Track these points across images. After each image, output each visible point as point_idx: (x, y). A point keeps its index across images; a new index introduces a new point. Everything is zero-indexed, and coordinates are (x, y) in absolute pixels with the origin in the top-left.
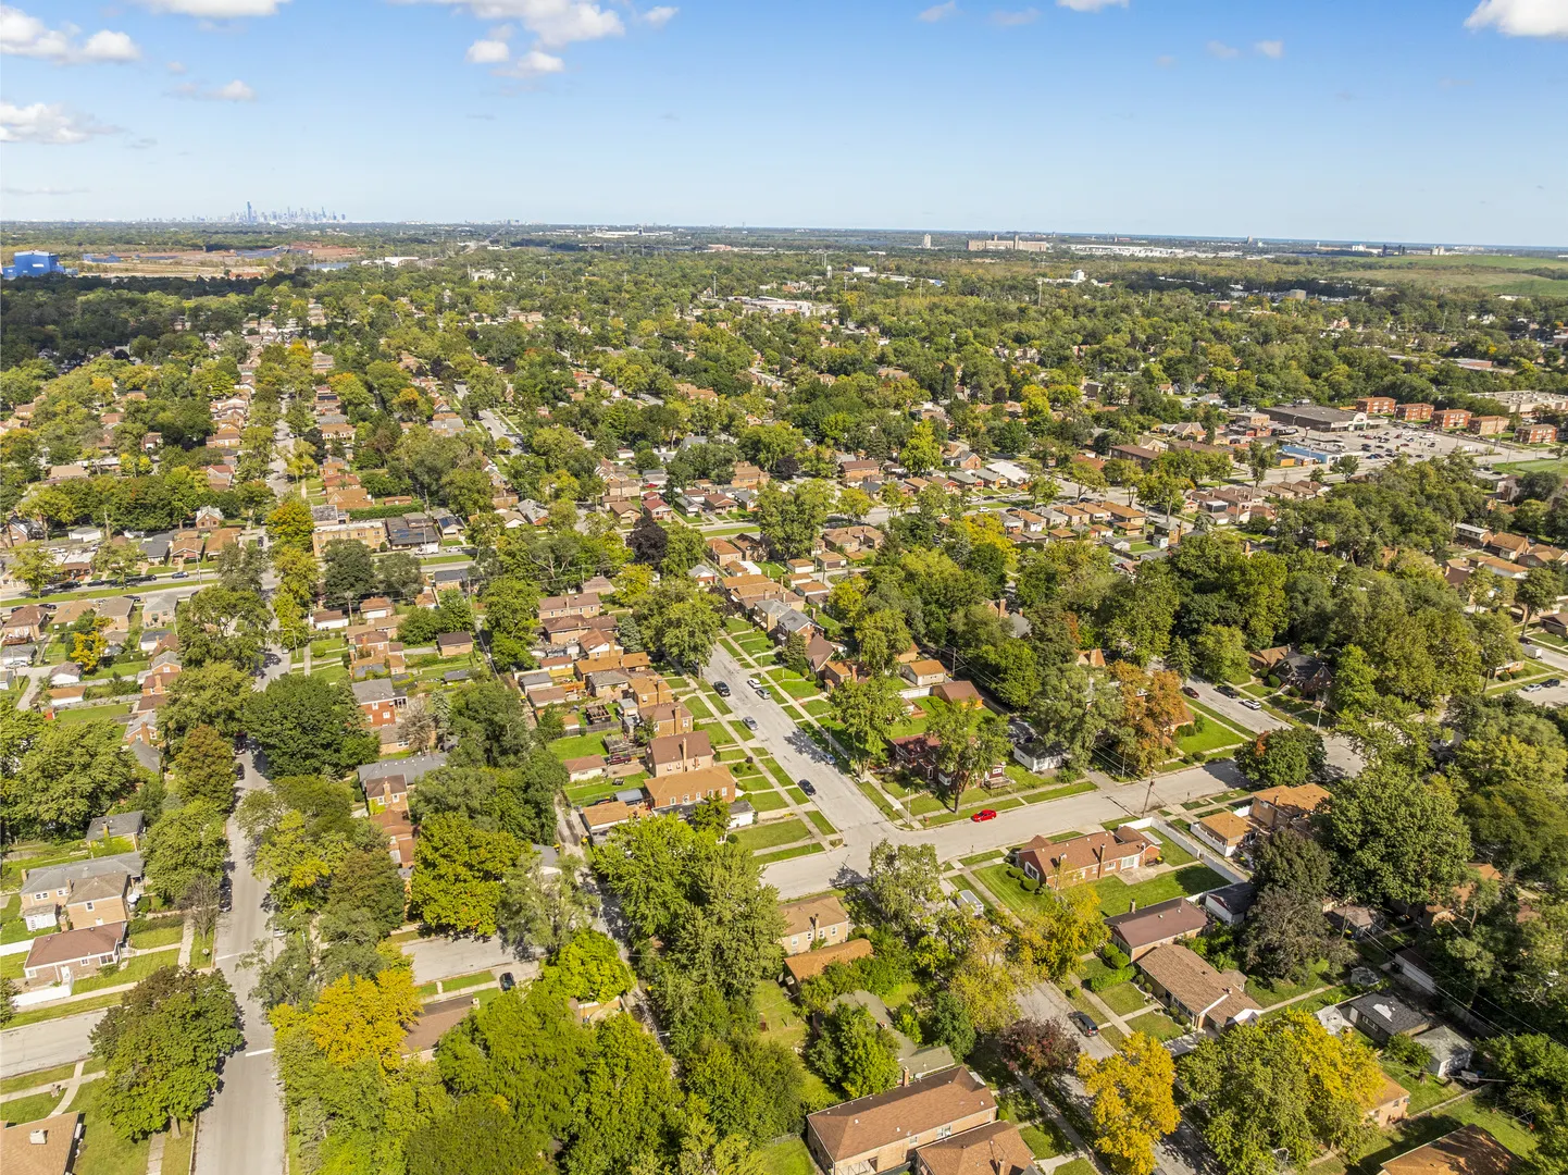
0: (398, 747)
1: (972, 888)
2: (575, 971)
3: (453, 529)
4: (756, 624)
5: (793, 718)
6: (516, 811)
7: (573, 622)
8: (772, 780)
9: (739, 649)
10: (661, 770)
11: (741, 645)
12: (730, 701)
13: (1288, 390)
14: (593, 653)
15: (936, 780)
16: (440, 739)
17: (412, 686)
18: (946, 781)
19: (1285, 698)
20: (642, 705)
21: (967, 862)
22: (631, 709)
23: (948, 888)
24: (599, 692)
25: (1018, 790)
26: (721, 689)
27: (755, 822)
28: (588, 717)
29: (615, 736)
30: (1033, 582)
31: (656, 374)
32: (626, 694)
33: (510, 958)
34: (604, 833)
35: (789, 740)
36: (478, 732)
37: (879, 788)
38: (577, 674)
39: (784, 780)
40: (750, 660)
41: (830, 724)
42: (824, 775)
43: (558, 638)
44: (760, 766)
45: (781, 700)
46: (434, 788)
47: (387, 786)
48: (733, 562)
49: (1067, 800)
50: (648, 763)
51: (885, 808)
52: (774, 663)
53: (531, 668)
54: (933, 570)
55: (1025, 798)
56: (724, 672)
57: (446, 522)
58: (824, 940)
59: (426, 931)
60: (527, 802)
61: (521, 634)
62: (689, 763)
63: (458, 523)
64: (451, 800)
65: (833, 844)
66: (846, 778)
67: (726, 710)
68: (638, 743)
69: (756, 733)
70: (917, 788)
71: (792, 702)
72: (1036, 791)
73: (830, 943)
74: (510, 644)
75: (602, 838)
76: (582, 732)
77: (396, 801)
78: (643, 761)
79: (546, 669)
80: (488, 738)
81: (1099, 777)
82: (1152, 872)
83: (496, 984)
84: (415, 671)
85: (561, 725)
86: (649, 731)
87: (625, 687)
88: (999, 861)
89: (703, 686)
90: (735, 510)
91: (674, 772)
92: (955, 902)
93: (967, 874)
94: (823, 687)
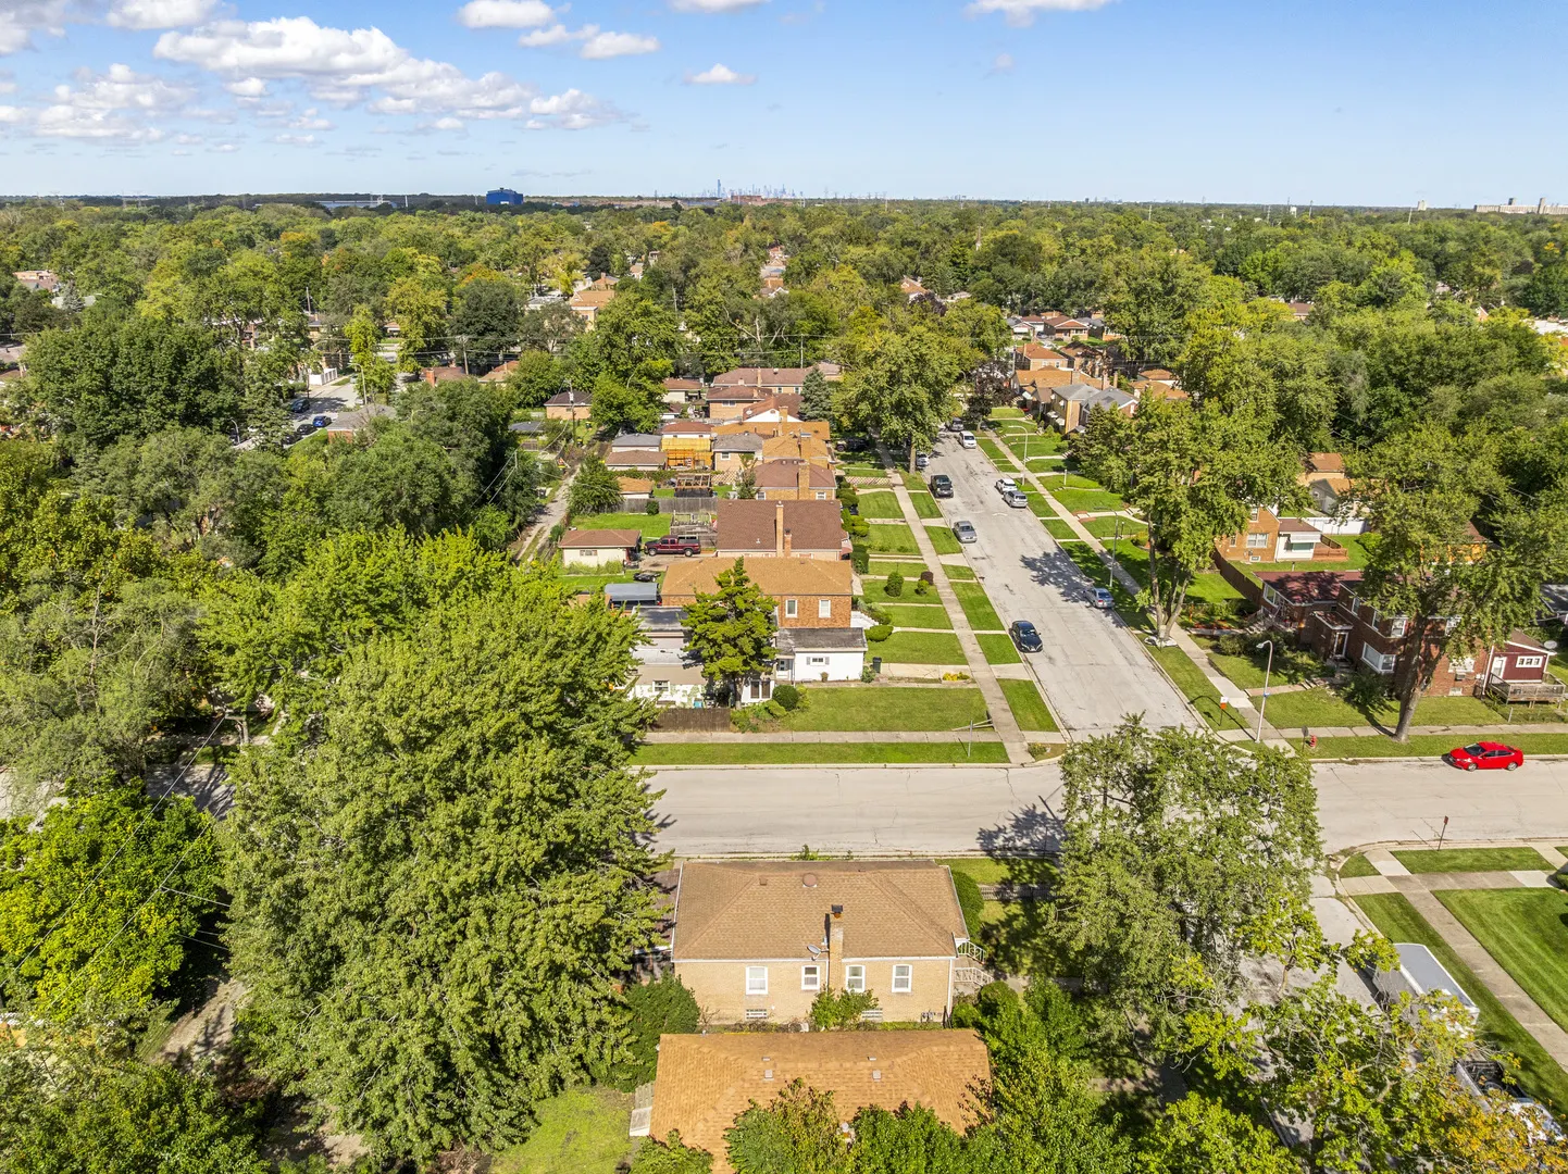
1: (1434, 941)
5: (1055, 535)
8: (957, 615)
9: (1004, 449)
11: (1012, 448)
12: (947, 503)
14: (751, 421)
15: (1353, 662)
18: (1379, 662)
21: (1424, 863)
23: (1339, 922)
26: (935, 485)
27: (867, 678)
28: (677, 491)
35: (1029, 563)
37: (1201, 662)
39: (981, 621)
40: (1016, 463)
41: (1128, 550)
42: (1075, 620)
44: (945, 592)
45: (1044, 512)
52: (1057, 469)
58: (865, 1002)
65: (1036, 750)
66: (1126, 635)
67: (931, 514)
69: (968, 546)
70: (1294, 673)
71: (1066, 516)
73: (888, 1013)
76: (649, 508)
79: (667, 436)
87: (761, 455)
88: (1537, 880)
89: (910, 482)
92: (1367, 976)
93: (1419, 893)
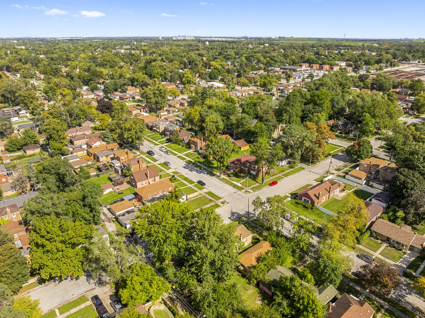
0: (10, 193)
2: (138, 289)
3: (23, 112)
4: (154, 131)
5: (183, 160)
6: (81, 211)
7: (83, 136)
8: (186, 183)
10: (139, 185)
11: (151, 138)
12: (155, 156)
13: (282, 62)
14: (94, 146)
15: (249, 173)
16: (32, 186)
17: (14, 167)
18: (254, 173)
19: (339, 135)
20: (122, 161)
22: (117, 164)
24: (101, 159)
25: (279, 173)
26: (150, 153)
27: (188, 199)
28: (99, 169)
29: (113, 175)
30: (249, 106)
31: (90, 66)
32: (112, 159)
33: (93, 286)
34: (123, 215)
35: (185, 168)
36: (52, 179)
37: (228, 179)
38: (89, 154)
39: (191, 182)
40: (157, 143)
41: (198, 160)
42: (205, 177)
43: (77, 143)
44: (178, 178)
45: (175, 155)
46: (34, 206)
47: (8, 210)
48: (138, 113)
49: (297, 174)
50: (132, 183)
51: (235, 186)
52: (166, 143)
53: (68, 154)
54: (218, 104)
55: (283, 175)
56: (149, 148)
57: (20, 110)
59: (42, 281)
60: (85, 206)
61: (62, 140)
62: (151, 180)
63: (25, 109)
64: (46, 210)
65: (222, 203)
66: (214, 178)
67: (155, 160)
68: (125, 176)
69: (171, 166)
70: (243, 177)
71: (179, 154)
72: (285, 172)
74: (57, 145)
75: (123, 217)
76: (98, 175)
77: (14, 216)
78: (128, 183)
79: (75, 154)
80: (57, 181)
81: (303, 165)
82: (344, 194)
83: (90, 303)
84: (15, 162)
85: (88, 173)
86: (129, 170)
87: (112, 156)
88: (289, 199)
89: (142, 153)
90: (131, 99)
91: (145, 185)
94: (190, 148)
